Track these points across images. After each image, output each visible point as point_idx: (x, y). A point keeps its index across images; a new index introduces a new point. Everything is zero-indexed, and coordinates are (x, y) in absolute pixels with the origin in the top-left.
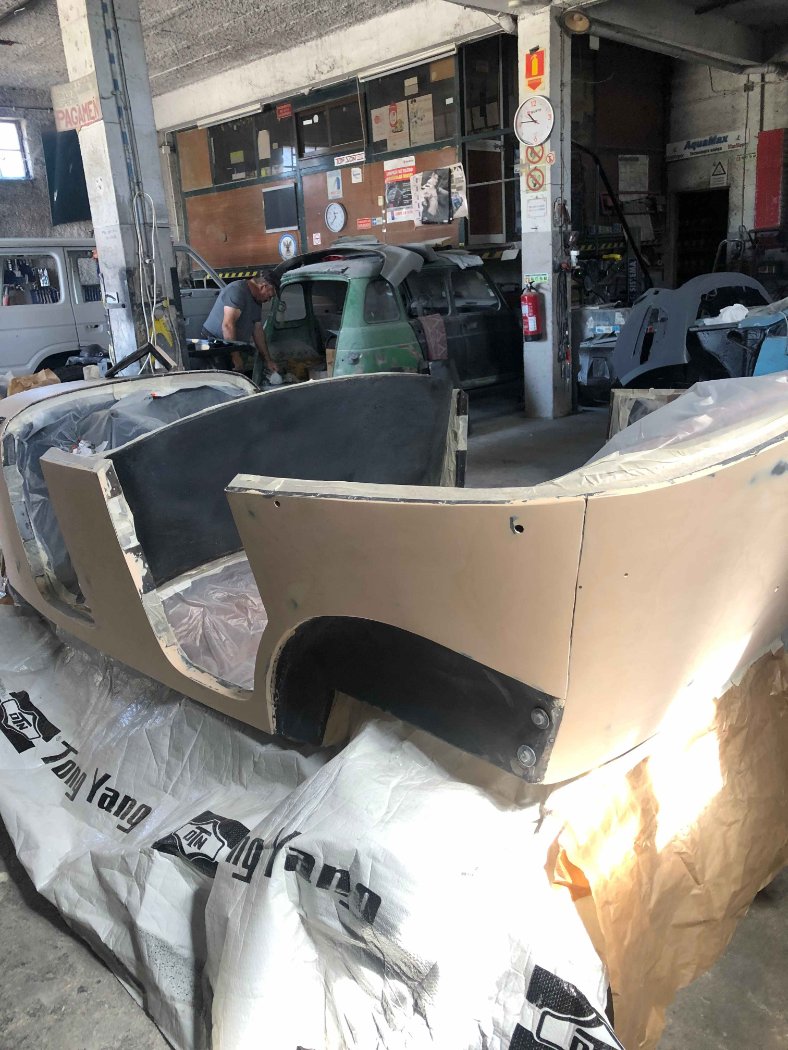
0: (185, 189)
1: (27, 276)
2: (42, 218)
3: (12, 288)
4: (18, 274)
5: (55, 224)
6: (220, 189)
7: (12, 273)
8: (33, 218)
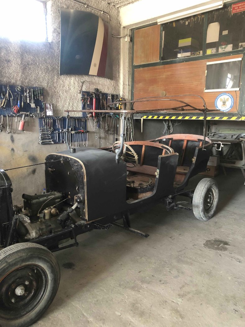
0: (135, 64)
1: (39, 107)
2: (53, 69)
3: (27, 116)
4: (33, 105)
5: (61, 74)
6: (164, 64)
7: (29, 105)
8: (48, 69)
